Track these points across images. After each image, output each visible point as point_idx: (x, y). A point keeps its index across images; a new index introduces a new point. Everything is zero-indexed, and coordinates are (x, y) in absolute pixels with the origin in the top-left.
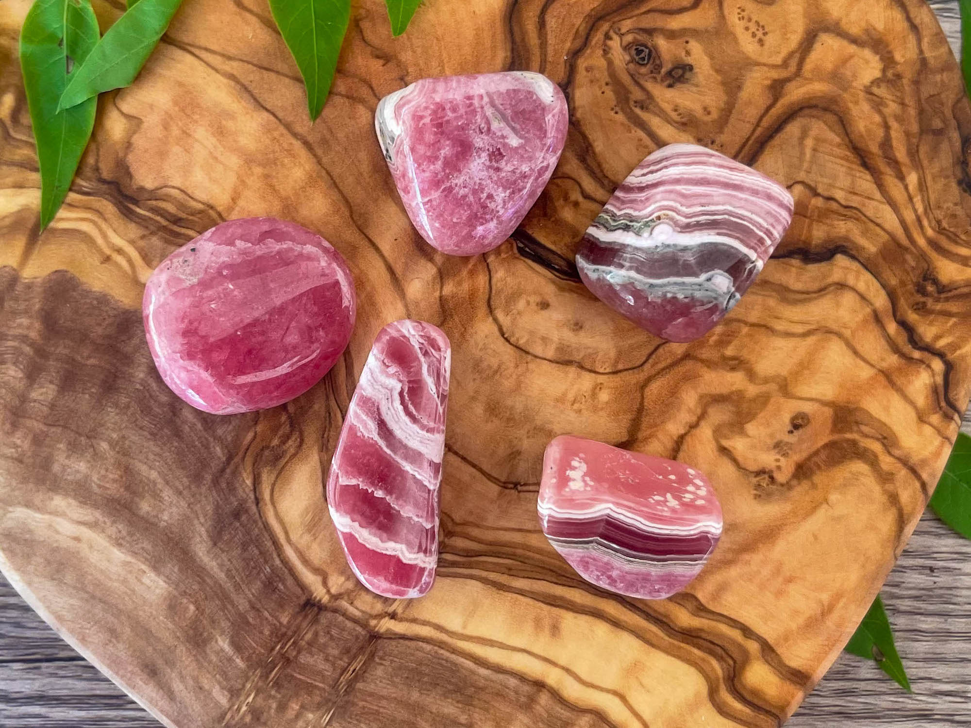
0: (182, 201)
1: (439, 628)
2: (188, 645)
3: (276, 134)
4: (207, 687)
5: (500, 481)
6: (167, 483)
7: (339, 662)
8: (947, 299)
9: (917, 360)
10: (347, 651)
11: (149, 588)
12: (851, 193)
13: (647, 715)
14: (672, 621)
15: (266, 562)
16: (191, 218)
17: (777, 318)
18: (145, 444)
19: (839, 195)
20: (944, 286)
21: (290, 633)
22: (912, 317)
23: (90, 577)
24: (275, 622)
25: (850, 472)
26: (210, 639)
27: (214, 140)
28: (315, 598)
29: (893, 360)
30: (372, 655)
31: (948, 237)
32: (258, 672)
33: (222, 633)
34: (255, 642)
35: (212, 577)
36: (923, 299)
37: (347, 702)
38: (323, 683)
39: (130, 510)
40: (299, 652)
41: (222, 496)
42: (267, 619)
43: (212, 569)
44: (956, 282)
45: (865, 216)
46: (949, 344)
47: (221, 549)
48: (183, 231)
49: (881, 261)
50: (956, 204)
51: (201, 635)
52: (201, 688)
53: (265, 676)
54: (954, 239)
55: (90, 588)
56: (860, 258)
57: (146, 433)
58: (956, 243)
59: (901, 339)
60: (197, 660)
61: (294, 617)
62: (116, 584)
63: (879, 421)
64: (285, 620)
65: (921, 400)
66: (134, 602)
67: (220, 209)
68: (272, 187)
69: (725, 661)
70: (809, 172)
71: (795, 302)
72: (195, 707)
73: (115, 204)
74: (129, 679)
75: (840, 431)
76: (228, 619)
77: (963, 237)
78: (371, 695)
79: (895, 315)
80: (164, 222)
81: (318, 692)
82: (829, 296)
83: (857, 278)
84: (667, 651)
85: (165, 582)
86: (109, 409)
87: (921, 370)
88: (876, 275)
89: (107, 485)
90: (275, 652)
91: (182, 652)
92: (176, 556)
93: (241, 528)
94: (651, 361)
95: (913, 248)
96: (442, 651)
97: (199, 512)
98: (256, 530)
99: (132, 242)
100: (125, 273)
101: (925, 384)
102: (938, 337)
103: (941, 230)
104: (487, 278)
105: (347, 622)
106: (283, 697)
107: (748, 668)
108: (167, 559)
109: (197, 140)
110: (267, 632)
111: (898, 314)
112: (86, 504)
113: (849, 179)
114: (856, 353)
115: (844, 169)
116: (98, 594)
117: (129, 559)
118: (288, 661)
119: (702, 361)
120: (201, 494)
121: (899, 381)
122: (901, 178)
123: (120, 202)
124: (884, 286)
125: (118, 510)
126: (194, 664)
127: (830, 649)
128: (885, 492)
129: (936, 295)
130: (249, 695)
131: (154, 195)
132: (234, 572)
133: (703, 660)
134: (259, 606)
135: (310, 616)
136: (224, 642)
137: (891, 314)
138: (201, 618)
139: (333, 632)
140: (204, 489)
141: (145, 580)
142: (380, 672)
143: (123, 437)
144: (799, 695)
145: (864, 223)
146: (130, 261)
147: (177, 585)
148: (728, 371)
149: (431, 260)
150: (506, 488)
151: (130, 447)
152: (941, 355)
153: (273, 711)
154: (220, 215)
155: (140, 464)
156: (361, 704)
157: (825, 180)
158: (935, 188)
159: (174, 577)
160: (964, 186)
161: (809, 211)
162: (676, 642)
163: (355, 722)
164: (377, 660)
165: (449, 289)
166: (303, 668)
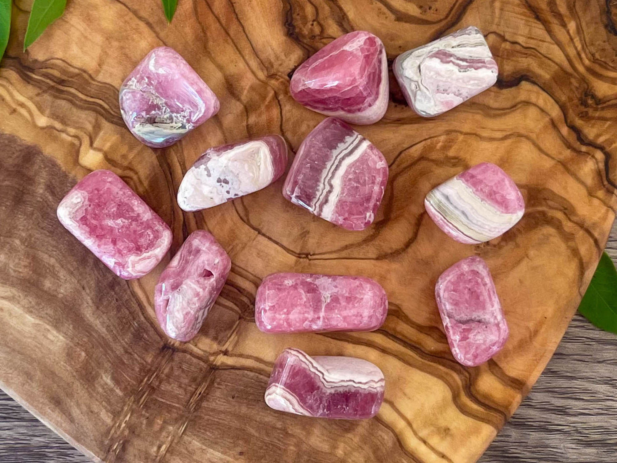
0: (64, 68)
1: (258, 359)
2: (81, 381)
3: (127, 18)
4: (96, 411)
5: (295, 253)
6: (62, 267)
7: (189, 388)
8: (603, 109)
9: (584, 152)
10: (194, 380)
11: (52, 341)
12: (529, 38)
13: (409, 416)
14: (423, 347)
15: (134, 319)
16: (70, 79)
17: (483, 128)
18: (46, 239)
19: (521, 40)
20: (600, 100)
21: (153, 369)
22: (579, 122)
23: (11, 336)
24: (143, 361)
25: (543, 235)
26: (97, 375)
27: (85, 25)
28: (170, 343)
29: (568, 153)
30: (212, 382)
31: (600, 65)
32: (132, 398)
33: (106, 371)
34: (130, 377)
35: (97, 332)
36: (586, 110)
37: (196, 417)
38: (178, 404)
39: (38, 287)
40: (160, 383)
41: (101, 274)
42: (136, 360)
43: (96, 326)
44: (609, 96)
45: (540, 53)
46: (606, 140)
47: (102, 312)
48: (66, 89)
49: (554, 84)
50: (604, 42)
51: (91, 373)
52: (92, 412)
53: (137, 401)
54: (604, 66)
55: (11, 344)
56: (538, 83)
57: (46, 232)
58: (607, 69)
59: (572, 138)
60: (89, 392)
61: (156, 357)
62: (29, 340)
63: (561, 197)
64: (149, 360)
65: (589, 181)
66: (42, 352)
67: (90, 72)
68: (126, 55)
69: (463, 374)
70: (499, 25)
71: (495, 116)
72: (88, 426)
73: (17, 73)
74: (41, 408)
75: (533, 205)
76: (109, 361)
77: (611, 64)
78: (213, 410)
79: (566, 122)
80: (52, 83)
81: (175, 411)
82: (519, 111)
83: (538, 98)
84: (422, 369)
85: (63, 336)
86: (20, 216)
87: (588, 159)
88: (551, 95)
89: (20, 270)
90: (143, 384)
91: (78, 387)
92: (71, 318)
93: (115, 296)
94: (396, 163)
95: (575, 74)
96: (261, 377)
97: (85, 286)
98: (126, 296)
99: (31, 99)
100: (27, 120)
101: (592, 170)
102: (598, 136)
103: (595, 61)
104: (279, 111)
105: (193, 358)
106: (151, 415)
107: (479, 378)
108: (65, 320)
109: (73, 26)
110: (137, 370)
111: (569, 121)
112: (6, 284)
113: (528, 29)
114: (540, 150)
115: (523, 22)
116: (17, 348)
117: (37, 321)
118: (153, 389)
119: (432, 161)
120: (86, 273)
121: (573, 168)
122: (564, 25)
123: (21, 71)
124: (557, 102)
125: (29, 287)
126: (86, 395)
127: (538, 363)
128: (569, 247)
129: (595, 106)
130: (126, 416)
131: (45, 64)
132: (112, 327)
133: (447, 374)
134: (130, 351)
135: (167, 356)
136: (107, 377)
137: (563, 121)
138: (90, 361)
139: (184, 367)
140: (88, 270)
141: (50, 336)
142: (218, 394)
143: (30, 236)
144: (518, 398)
145: (540, 58)
146: (30, 112)
147: (72, 339)
148: (451, 167)
149: (239, 100)
150: (300, 258)
151: (35, 242)
152: (601, 148)
153: (144, 426)
154: (90, 76)
155: (43, 254)
156: (206, 417)
157: (510, 30)
158: (588, 32)
159: (70, 333)
160: (609, 29)
161: (501, 52)
162: (426, 362)
163: (202, 431)
164: (216, 385)
165: (252, 119)
166: (163, 394)
